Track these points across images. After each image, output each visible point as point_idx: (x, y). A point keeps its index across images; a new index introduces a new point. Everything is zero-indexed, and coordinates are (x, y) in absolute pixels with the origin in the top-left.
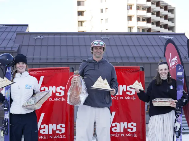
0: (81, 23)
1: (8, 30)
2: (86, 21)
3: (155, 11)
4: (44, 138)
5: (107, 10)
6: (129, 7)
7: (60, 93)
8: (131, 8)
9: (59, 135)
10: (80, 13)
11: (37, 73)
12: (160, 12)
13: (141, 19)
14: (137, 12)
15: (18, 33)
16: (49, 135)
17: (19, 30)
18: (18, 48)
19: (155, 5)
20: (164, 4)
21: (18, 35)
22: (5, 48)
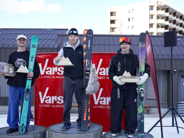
0: (113, 29)
1: (52, 33)
2: (116, 28)
3: (172, 20)
4: (48, 106)
5: (133, 19)
6: (151, 16)
7: (60, 73)
8: (152, 18)
9: (59, 104)
10: (113, 22)
11: (44, 56)
12: (176, 21)
13: (160, 26)
14: (157, 21)
15: (59, 35)
16: (51, 104)
17: (61, 33)
18: (58, 46)
19: (172, 15)
20: (180, 14)
21: (59, 37)
22: (48, 46)
